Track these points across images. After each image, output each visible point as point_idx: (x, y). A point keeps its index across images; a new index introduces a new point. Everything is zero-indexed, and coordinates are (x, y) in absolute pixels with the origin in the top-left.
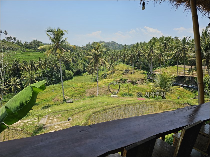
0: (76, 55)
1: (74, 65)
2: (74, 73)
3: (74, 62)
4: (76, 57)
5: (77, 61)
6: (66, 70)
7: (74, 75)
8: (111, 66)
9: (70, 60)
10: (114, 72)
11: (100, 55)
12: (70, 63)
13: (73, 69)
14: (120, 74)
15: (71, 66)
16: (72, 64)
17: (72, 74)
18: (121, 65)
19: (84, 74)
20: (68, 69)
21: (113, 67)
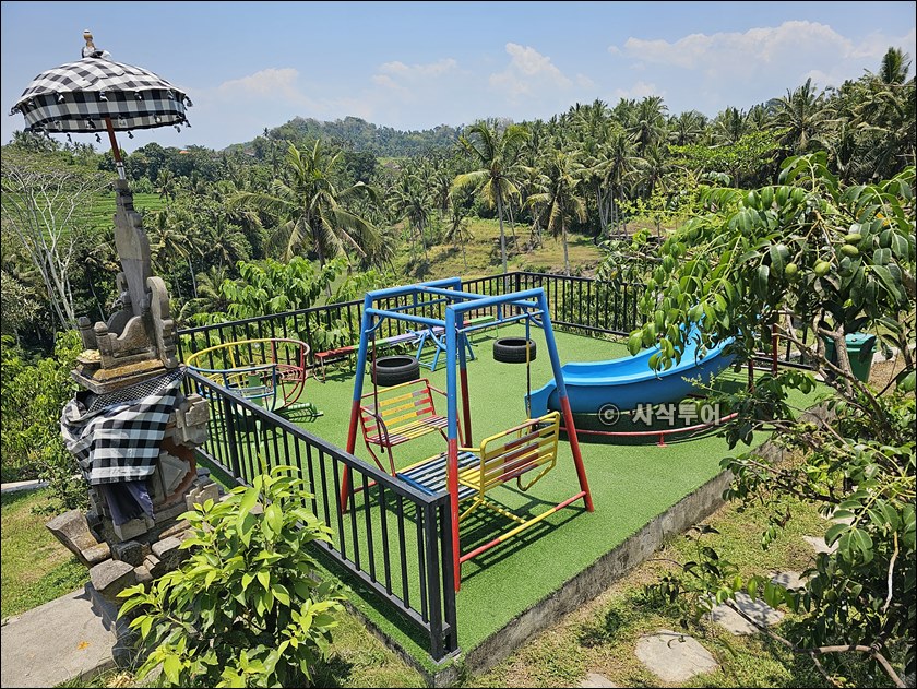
8: (456, 225)
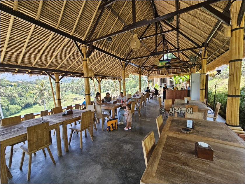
0: (23, 89)
1: (21, 99)
2: (22, 106)
3: (21, 96)
4: (23, 92)
5: (25, 95)
6: (10, 106)
7: (21, 109)
9: (16, 95)
10: (65, 101)
11: (45, 89)
12: (15, 97)
13: (20, 103)
14: (70, 102)
15: (18, 100)
16: (19, 98)
17: (20, 108)
18: (71, 95)
19: (34, 106)
20: (14, 103)
21: (63, 97)
